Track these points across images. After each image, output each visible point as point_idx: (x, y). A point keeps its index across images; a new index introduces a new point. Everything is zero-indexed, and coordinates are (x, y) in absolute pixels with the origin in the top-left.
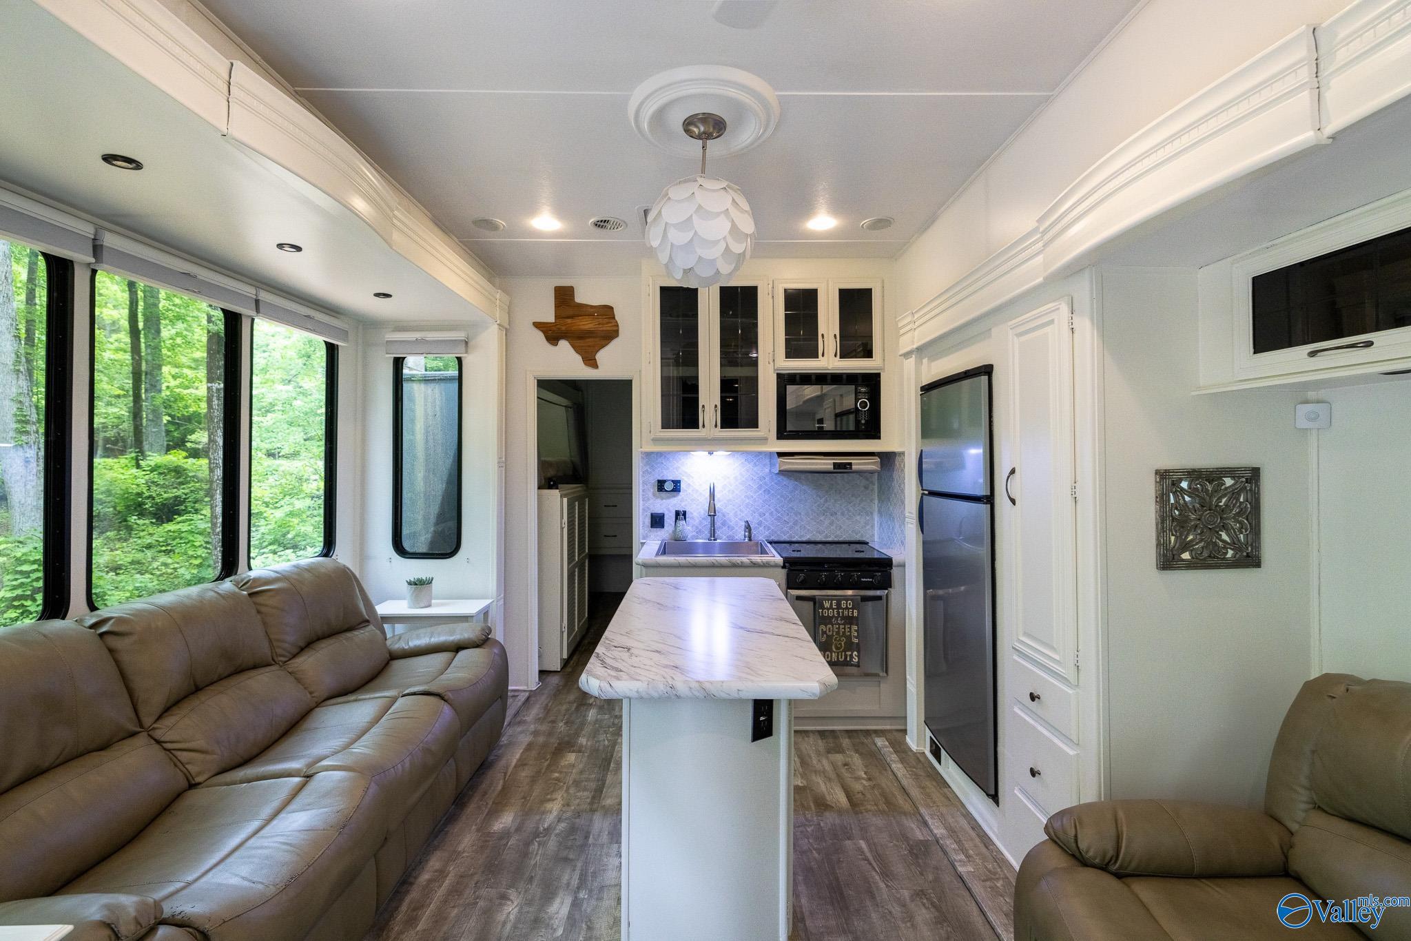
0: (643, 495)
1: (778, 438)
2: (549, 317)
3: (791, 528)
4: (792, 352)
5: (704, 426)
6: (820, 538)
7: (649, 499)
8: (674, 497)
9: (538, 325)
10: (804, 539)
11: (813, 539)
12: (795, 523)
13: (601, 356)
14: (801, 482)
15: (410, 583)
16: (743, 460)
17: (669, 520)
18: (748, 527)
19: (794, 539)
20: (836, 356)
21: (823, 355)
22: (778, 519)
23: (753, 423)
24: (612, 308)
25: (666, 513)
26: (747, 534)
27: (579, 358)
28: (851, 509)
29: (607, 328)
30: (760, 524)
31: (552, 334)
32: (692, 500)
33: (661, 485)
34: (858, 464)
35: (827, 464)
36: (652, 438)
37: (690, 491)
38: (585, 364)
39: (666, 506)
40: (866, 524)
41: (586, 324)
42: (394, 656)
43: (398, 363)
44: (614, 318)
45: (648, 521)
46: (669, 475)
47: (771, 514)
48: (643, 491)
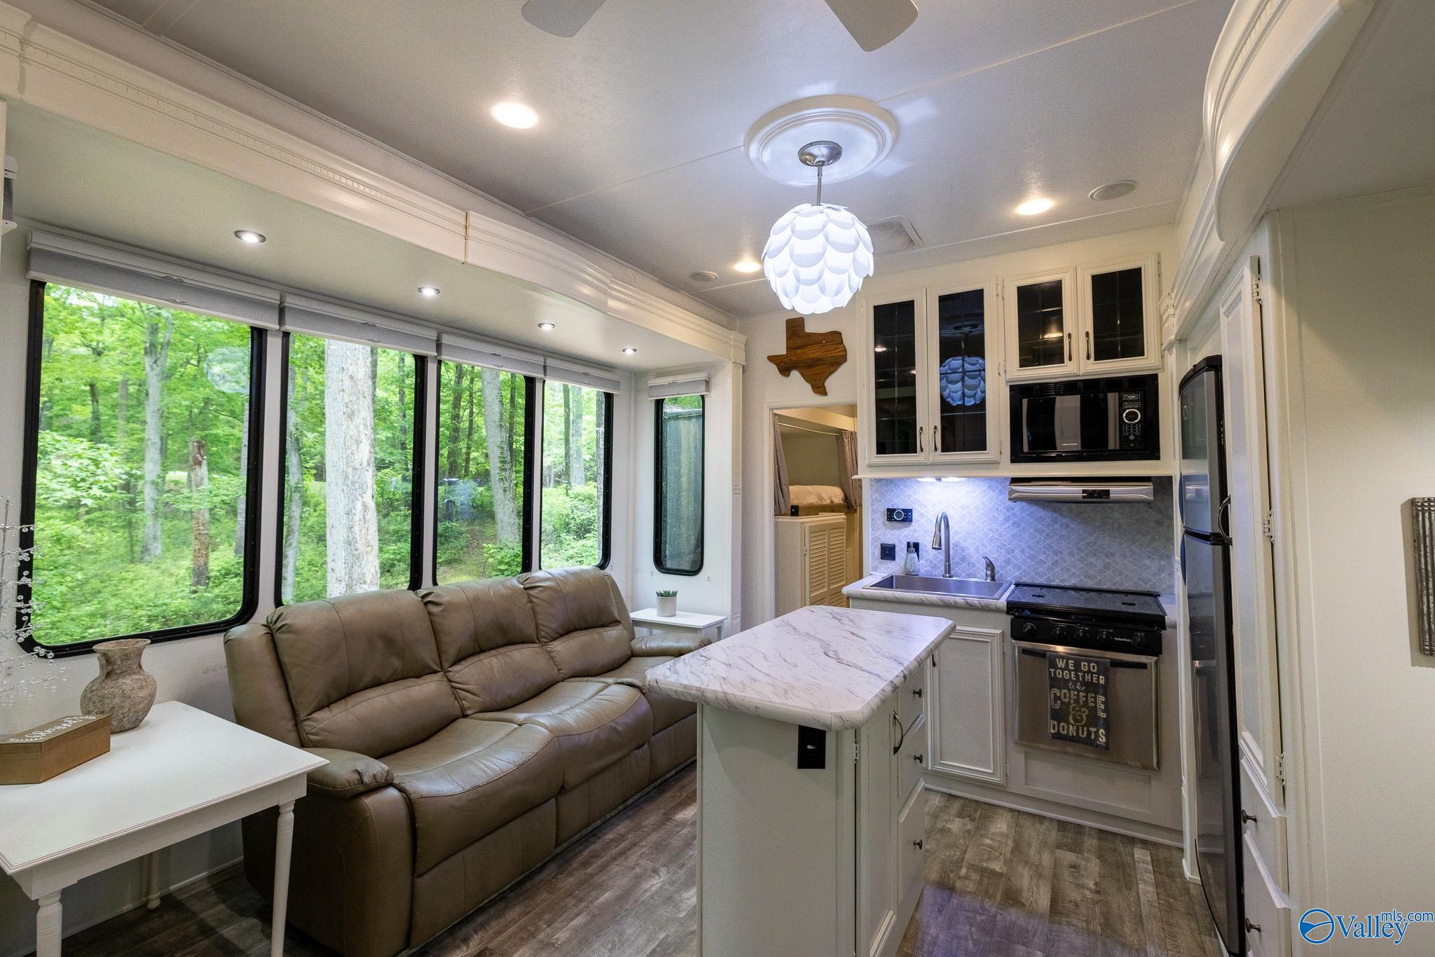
0: (872, 524)
1: (1012, 461)
2: (782, 350)
3: (1050, 569)
4: (1027, 360)
5: (922, 450)
6: (1090, 584)
7: (878, 529)
8: (906, 527)
9: (771, 359)
10: (1067, 584)
11: (1080, 585)
12: (1056, 563)
13: (831, 383)
14: (1061, 515)
15: (660, 595)
16: (985, 488)
17: (901, 552)
18: (990, 565)
19: (1053, 584)
20: (1088, 358)
21: (1070, 359)
22: (1032, 558)
23: (981, 445)
24: (840, 333)
25: (897, 545)
26: (989, 572)
27: (808, 387)
28: (1137, 550)
29: (836, 354)
30: (1008, 562)
31: (784, 366)
32: (925, 532)
33: (891, 514)
34: (1116, 491)
35: (1076, 491)
36: (867, 463)
37: (923, 521)
38: (814, 392)
39: (899, 536)
40: (1161, 570)
41: (813, 353)
42: (633, 655)
43: (659, 404)
44: (842, 343)
45: (878, 552)
46: (900, 504)
47: (1023, 551)
48: (873, 520)
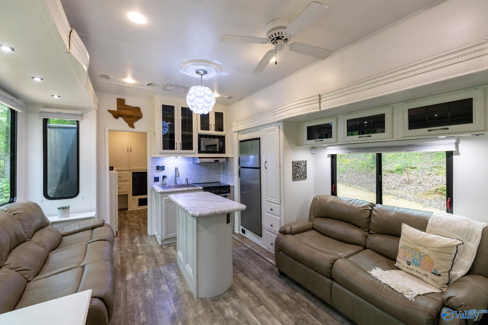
0: (151, 171)
1: (198, 153)
3: (199, 179)
4: (202, 128)
5: (176, 149)
6: (207, 182)
7: (153, 173)
8: (162, 171)
9: (110, 111)
10: (202, 182)
11: (205, 182)
12: (200, 178)
14: (201, 166)
15: (59, 209)
16: (185, 159)
17: (161, 179)
18: (187, 180)
19: (200, 183)
20: (214, 130)
21: (211, 130)
22: (195, 177)
23: (191, 148)
24: (140, 108)
25: (159, 177)
26: (186, 182)
28: (215, 173)
29: (137, 115)
30: (190, 179)
31: (116, 115)
32: (168, 172)
33: (158, 168)
34: (220, 160)
35: (213, 160)
36: (159, 152)
37: (168, 169)
38: (130, 127)
39: (160, 174)
40: (219, 177)
41: (129, 113)
43: (45, 120)
44: (141, 112)
45: (153, 180)
46: (161, 164)
47: (193, 176)
48: (151, 170)
